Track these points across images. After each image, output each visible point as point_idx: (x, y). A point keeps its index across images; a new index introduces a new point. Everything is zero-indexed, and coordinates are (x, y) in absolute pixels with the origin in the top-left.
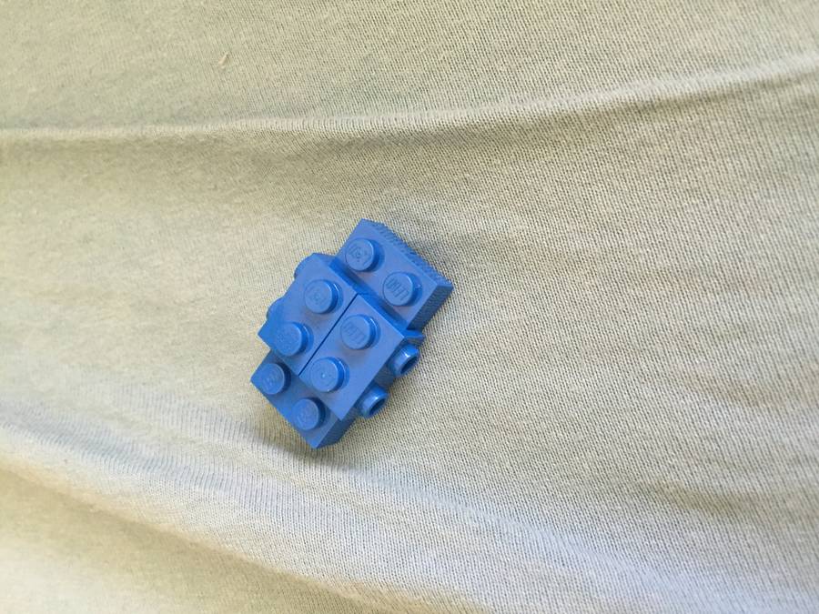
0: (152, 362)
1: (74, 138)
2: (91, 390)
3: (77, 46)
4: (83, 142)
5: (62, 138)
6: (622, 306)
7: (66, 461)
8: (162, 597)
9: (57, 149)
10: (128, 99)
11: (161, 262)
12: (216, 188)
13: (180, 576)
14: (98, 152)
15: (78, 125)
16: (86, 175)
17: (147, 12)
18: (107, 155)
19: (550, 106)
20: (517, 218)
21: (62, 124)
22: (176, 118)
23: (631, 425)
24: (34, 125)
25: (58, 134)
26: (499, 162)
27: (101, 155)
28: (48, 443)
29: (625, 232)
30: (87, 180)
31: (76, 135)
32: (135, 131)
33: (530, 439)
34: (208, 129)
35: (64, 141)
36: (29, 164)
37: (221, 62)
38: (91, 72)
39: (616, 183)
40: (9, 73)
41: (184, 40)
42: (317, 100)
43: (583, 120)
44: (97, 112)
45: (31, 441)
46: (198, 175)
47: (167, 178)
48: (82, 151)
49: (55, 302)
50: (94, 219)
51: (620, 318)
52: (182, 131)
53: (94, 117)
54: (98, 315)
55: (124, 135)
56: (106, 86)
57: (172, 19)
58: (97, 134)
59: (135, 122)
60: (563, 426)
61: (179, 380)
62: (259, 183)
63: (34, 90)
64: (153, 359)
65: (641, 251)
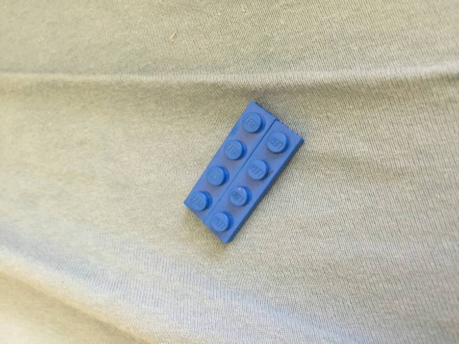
0: (117, 220)
1: (78, 80)
2: (80, 235)
3: (82, 26)
4: (83, 83)
5: (70, 80)
6: (431, 205)
7: (62, 282)
9: (67, 86)
10: (112, 59)
11: (127, 159)
12: (163, 115)
14: (91, 90)
15: (80, 73)
16: (83, 104)
17: (126, 7)
18: (96, 92)
19: (388, 73)
20: (361, 144)
21: (70, 72)
22: (142, 71)
23: (435, 283)
24: (53, 72)
25: (68, 78)
26: (351, 107)
27: (92, 92)
28: (52, 270)
30: (83, 106)
31: (79, 79)
32: (117, 77)
33: (364, 287)
35: (71, 82)
36: (48, 96)
37: (171, 38)
38: (89, 41)
39: (430, 125)
40: (39, 41)
41: (149, 24)
43: (411, 85)
44: (92, 66)
45: (41, 268)
46: (153, 106)
47: (134, 107)
48: (81, 89)
49: (60, 180)
50: (86, 130)
51: (429, 213)
52: (145, 79)
53: (90, 69)
54: (86, 189)
55: (109, 80)
56: (99, 50)
57: (141, 11)
58: (92, 78)
59: (116, 73)
60: (388, 280)
61: (134, 233)
62: (192, 113)
63: (54, 51)
64: (118, 218)
65: (445, 170)
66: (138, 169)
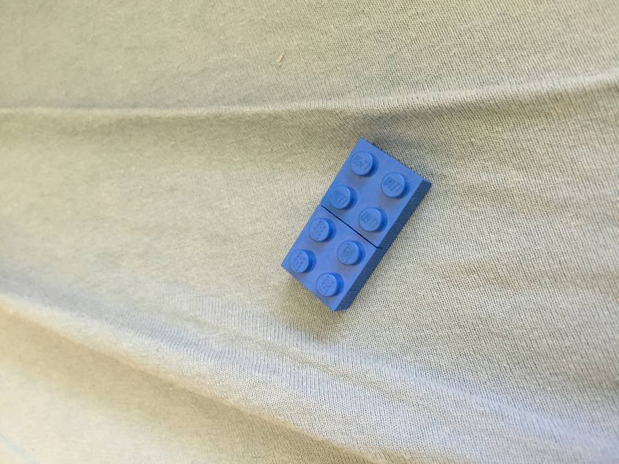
0: (218, 279)
1: (167, 116)
2: (172, 299)
3: (168, 50)
4: (174, 119)
5: (158, 116)
6: (601, 241)
7: (157, 350)
8: (223, 455)
9: (153, 123)
10: (206, 89)
11: (228, 206)
12: (272, 151)
13: (238, 440)
14: (184, 126)
15: (167, 107)
16: (173, 143)
17: (221, 25)
18: (190, 129)
19: (544, 85)
20: (514, 172)
21: (154, 105)
22: (244, 101)
23: (611, 336)
24: (134, 106)
25: (155, 113)
26: (500, 129)
27: (185, 128)
28: (144, 337)
29: (606, 183)
30: (173, 146)
31: (170, 113)
32: (213, 110)
33: (524, 344)
34: (269, 109)
35: (159, 118)
36: (131, 135)
37: (279, 61)
38: (178, 69)
39: (597, 145)
40: (116, 69)
41: (249, 45)
42: (352, 86)
43: (572, 98)
44: (181, 98)
45: (131, 335)
46: (259, 142)
47: (235, 144)
48: (171, 125)
49: (146, 235)
50: (178, 174)
51: (601, 251)
52: (248, 110)
53: (179, 101)
54: (179, 244)
55: (205, 113)
56: (189, 78)
57: (240, 29)
58: (184, 112)
59: (212, 105)
60: (552, 335)
61: (238, 294)
62: (305, 147)
63: (135, 82)
64: (219, 278)
66: (241, 217)
